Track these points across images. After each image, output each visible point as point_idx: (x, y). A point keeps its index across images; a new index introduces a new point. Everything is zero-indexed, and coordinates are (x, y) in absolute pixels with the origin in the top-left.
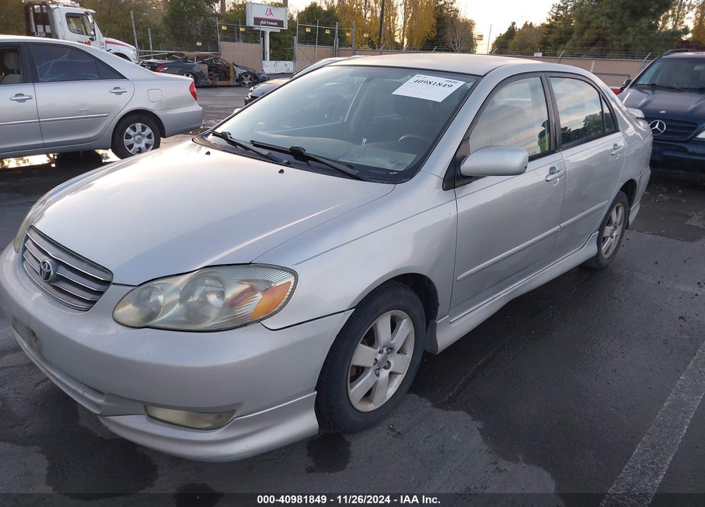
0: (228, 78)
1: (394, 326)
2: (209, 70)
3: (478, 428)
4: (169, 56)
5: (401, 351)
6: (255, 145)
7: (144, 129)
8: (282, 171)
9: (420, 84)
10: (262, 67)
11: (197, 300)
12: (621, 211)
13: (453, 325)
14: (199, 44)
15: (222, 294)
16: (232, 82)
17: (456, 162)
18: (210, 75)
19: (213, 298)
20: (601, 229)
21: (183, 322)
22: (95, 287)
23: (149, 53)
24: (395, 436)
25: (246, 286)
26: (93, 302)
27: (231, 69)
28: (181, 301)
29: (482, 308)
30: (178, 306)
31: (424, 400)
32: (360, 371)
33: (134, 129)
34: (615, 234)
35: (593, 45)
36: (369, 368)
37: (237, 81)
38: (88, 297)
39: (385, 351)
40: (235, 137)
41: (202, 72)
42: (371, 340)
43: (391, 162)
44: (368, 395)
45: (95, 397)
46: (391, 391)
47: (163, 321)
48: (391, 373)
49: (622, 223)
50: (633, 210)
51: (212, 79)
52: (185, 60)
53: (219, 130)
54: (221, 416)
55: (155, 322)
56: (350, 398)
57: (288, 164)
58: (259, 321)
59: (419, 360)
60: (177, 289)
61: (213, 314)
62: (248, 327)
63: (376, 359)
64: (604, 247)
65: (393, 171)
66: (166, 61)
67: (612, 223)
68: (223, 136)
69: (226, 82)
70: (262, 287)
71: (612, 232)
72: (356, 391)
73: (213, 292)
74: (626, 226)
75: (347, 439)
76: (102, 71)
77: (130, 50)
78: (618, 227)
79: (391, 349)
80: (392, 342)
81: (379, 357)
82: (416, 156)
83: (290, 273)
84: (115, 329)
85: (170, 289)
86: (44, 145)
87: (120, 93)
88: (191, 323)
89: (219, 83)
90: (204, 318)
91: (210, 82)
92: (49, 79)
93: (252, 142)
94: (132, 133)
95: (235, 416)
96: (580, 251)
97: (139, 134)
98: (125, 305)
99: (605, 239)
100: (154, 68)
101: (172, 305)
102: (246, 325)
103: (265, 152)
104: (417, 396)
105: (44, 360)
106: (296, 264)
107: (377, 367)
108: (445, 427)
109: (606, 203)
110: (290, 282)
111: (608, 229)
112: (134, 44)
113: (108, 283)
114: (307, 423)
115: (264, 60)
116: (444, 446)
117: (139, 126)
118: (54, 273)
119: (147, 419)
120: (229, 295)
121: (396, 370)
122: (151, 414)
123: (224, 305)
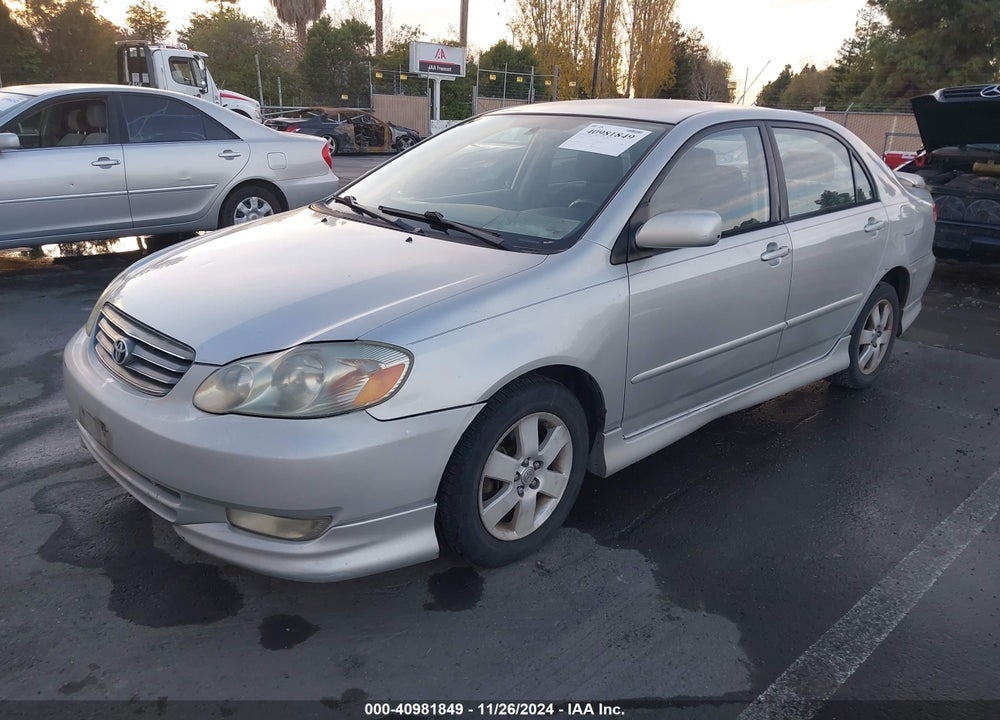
0: (381, 143)
1: (543, 433)
2: (356, 132)
3: (652, 570)
4: (303, 113)
5: (554, 467)
6: (384, 212)
7: (260, 205)
8: (410, 240)
9: (594, 135)
10: (429, 128)
11: (294, 382)
12: (887, 311)
13: (627, 443)
14: (344, 97)
15: (321, 377)
16: (387, 148)
17: (630, 229)
18: (357, 139)
19: (311, 383)
20: (855, 333)
21: (275, 409)
22: (174, 367)
23: (278, 110)
24: (543, 574)
25: (352, 369)
26: (171, 386)
27: (386, 130)
28: (274, 383)
29: (672, 424)
30: (270, 389)
31: (587, 535)
32: (497, 486)
33: (248, 204)
34: (879, 341)
35: (900, 94)
36: (508, 483)
37: (393, 147)
38: (166, 379)
39: (531, 464)
40: (361, 203)
41: (346, 135)
42: (511, 447)
43: (547, 230)
44: (508, 519)
45: (171, 501)
46: (541, 519)
47: (252, 407)
48: (540, 496)
49: (890, 327)
50: (909, 309)
51: (359, 144)
52: (324, 118)
53: (342, 196)
54: (315, 522)
55: (241, 407)
56: (483, 519)
57: (421, 233)
58: (364, 408)
59: (580, 480)
60: (268, 369)
61: (309, 400)
62: (350, 415)
63: (518, 473)
64: (862, 360)
65: (548, 240)
66: (301, 120)
67: (873, 325)
68: (347, 202)
69: (378, 148)
70: (369, 368)
71: (875, 339)
72: (492, 512)
73: (311, 375)
74: (897, 332)
75: (480, 574)
76: (209, 129)
77: (252, 106)
78: (883, 333)
79: (539, 463)
80: (540, 454)
81: (523, 471)
82: (579, 222)
83: (405, 353)
84: (194, 416)
85: (260, 369)
86: (133, 225)
87: (231, 158)
88: (282, 409)
89: (369, 149)
90: (297, 404)
91: (357, 147)
92: (142, 138)
93: (381, 208)
94: (245, 210)
95: (333, 524)
96: (823, 361)
97: (254, 211)
98: (207, 388)
99: (862, 348)
100: (282, 127)
101: (262, 389)
102: (348, 412)
103: (394, 219)
104: (578, 531)
105: (116, 459)
106: (412, 343)
107: (519, 483)
108: (608, 566)
109: (860, 296)
110: (404, 365)
111: (866, 336)
112: (258, 99)
113: (188, 363)
114: (423, 542)
115: (432, 118)
116: (603, 588)
117: (254, 200)
118: (130, 353)
119: (229, 528)
120: (329, 379)
121: (546, 491)
122: (234, 523)
123: (322, 391)
